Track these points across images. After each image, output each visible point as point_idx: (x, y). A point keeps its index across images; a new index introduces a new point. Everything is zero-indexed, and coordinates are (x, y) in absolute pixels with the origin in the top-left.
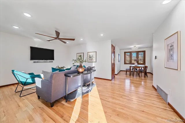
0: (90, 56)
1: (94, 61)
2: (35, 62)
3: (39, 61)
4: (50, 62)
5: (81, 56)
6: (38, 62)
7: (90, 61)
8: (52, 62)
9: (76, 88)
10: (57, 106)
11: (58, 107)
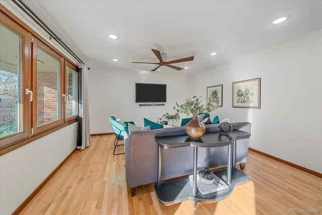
0: (240, 91)
1: (251, 105)
2: (140, 105)
3: (146, 103)
4: (160, 105)
5: (215, 93)
6: (144, 105)
7: (240, 104)
8: (163, 105)
9: (186, 171)
10: (140, 199)
11: (140, 202)
